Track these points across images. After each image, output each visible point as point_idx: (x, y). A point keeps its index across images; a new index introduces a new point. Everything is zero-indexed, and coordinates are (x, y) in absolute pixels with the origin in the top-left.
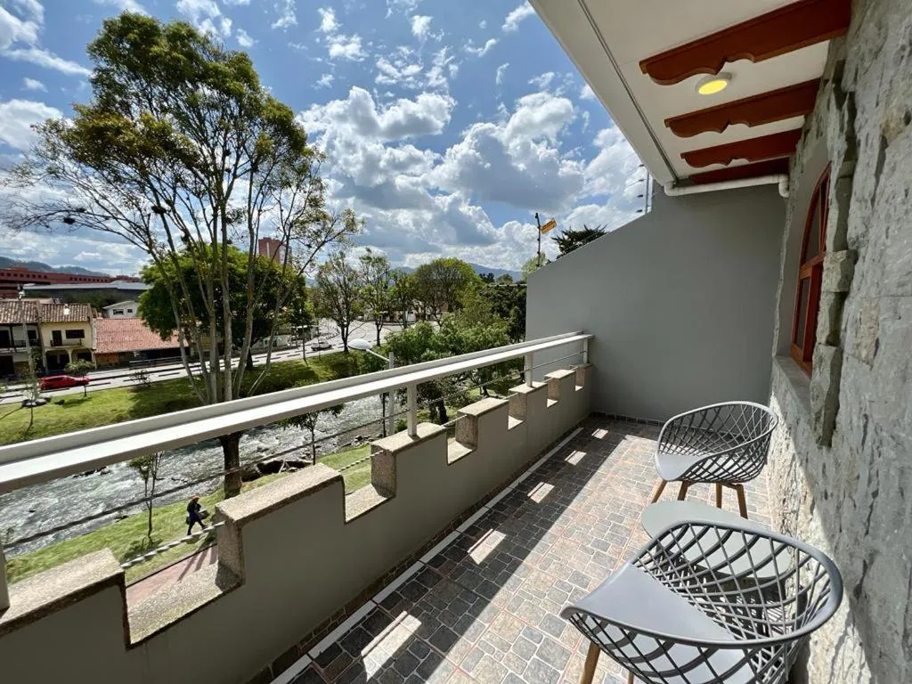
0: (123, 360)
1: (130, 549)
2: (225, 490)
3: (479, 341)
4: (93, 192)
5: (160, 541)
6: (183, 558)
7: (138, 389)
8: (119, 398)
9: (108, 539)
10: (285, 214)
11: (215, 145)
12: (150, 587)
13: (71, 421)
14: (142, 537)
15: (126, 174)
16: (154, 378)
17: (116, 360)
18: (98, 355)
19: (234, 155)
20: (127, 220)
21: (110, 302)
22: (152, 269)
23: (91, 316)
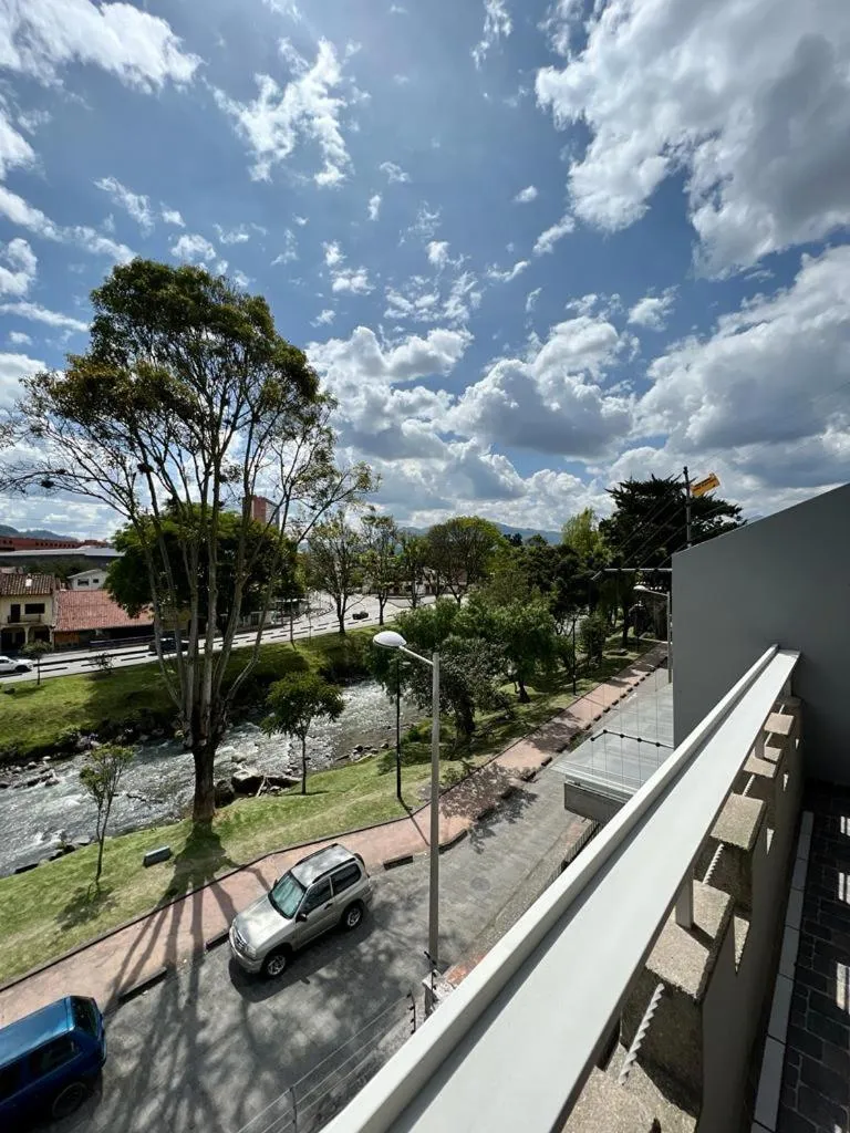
0: (83, 640)
1: (73, 899)
2: (194, 820)
3: (518, 624)
4: (76, 450)
5: (109, 891)
6: (137, 918)
7: (97, 676)
8: (75, 687)
9: (47, 883)
10: (287, 470)
11: (214, 393)
12: (94, 961)
13: (19, 715)
14: (88, 883)
15: (114, 428)
16: (116, 663)
17: (76, 640)
18: (56, 634)
19: (234, 404)
20: (109, 481)
21: (76, 570)
22: (125, 534)
23: (54, 588)
